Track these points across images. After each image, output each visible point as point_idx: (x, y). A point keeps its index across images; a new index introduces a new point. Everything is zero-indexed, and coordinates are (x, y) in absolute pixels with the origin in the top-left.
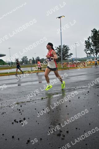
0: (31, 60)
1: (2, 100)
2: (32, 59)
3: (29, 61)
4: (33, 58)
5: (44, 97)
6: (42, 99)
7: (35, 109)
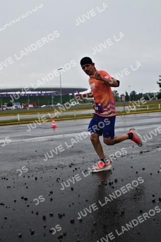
0: (123, 95)
1: (84, 152)
2: (125, 95)
3: (120, 97)
4: (127, 93)
5: (144, 151)
6: (141, 152)
7: (132, 167)
